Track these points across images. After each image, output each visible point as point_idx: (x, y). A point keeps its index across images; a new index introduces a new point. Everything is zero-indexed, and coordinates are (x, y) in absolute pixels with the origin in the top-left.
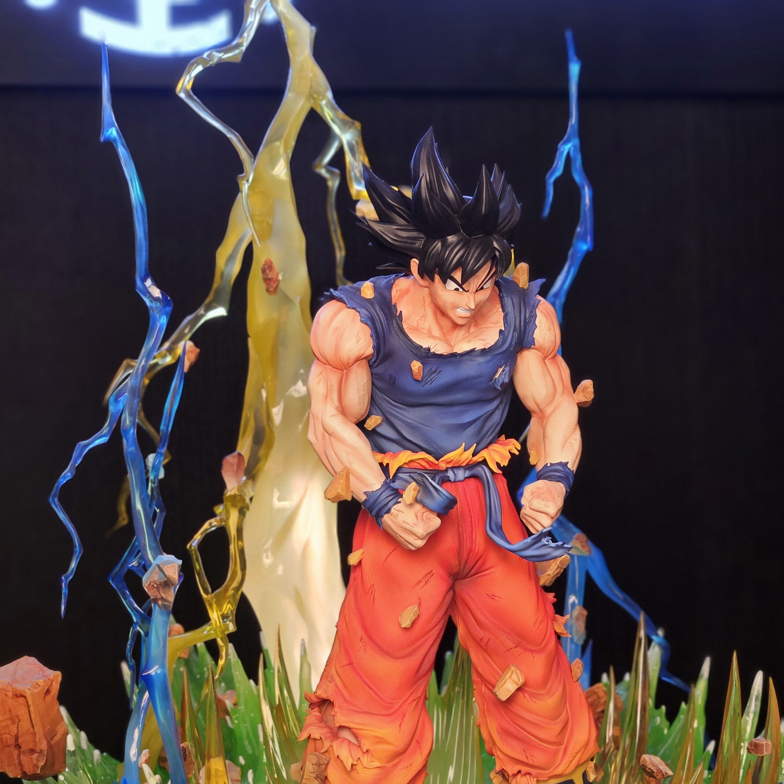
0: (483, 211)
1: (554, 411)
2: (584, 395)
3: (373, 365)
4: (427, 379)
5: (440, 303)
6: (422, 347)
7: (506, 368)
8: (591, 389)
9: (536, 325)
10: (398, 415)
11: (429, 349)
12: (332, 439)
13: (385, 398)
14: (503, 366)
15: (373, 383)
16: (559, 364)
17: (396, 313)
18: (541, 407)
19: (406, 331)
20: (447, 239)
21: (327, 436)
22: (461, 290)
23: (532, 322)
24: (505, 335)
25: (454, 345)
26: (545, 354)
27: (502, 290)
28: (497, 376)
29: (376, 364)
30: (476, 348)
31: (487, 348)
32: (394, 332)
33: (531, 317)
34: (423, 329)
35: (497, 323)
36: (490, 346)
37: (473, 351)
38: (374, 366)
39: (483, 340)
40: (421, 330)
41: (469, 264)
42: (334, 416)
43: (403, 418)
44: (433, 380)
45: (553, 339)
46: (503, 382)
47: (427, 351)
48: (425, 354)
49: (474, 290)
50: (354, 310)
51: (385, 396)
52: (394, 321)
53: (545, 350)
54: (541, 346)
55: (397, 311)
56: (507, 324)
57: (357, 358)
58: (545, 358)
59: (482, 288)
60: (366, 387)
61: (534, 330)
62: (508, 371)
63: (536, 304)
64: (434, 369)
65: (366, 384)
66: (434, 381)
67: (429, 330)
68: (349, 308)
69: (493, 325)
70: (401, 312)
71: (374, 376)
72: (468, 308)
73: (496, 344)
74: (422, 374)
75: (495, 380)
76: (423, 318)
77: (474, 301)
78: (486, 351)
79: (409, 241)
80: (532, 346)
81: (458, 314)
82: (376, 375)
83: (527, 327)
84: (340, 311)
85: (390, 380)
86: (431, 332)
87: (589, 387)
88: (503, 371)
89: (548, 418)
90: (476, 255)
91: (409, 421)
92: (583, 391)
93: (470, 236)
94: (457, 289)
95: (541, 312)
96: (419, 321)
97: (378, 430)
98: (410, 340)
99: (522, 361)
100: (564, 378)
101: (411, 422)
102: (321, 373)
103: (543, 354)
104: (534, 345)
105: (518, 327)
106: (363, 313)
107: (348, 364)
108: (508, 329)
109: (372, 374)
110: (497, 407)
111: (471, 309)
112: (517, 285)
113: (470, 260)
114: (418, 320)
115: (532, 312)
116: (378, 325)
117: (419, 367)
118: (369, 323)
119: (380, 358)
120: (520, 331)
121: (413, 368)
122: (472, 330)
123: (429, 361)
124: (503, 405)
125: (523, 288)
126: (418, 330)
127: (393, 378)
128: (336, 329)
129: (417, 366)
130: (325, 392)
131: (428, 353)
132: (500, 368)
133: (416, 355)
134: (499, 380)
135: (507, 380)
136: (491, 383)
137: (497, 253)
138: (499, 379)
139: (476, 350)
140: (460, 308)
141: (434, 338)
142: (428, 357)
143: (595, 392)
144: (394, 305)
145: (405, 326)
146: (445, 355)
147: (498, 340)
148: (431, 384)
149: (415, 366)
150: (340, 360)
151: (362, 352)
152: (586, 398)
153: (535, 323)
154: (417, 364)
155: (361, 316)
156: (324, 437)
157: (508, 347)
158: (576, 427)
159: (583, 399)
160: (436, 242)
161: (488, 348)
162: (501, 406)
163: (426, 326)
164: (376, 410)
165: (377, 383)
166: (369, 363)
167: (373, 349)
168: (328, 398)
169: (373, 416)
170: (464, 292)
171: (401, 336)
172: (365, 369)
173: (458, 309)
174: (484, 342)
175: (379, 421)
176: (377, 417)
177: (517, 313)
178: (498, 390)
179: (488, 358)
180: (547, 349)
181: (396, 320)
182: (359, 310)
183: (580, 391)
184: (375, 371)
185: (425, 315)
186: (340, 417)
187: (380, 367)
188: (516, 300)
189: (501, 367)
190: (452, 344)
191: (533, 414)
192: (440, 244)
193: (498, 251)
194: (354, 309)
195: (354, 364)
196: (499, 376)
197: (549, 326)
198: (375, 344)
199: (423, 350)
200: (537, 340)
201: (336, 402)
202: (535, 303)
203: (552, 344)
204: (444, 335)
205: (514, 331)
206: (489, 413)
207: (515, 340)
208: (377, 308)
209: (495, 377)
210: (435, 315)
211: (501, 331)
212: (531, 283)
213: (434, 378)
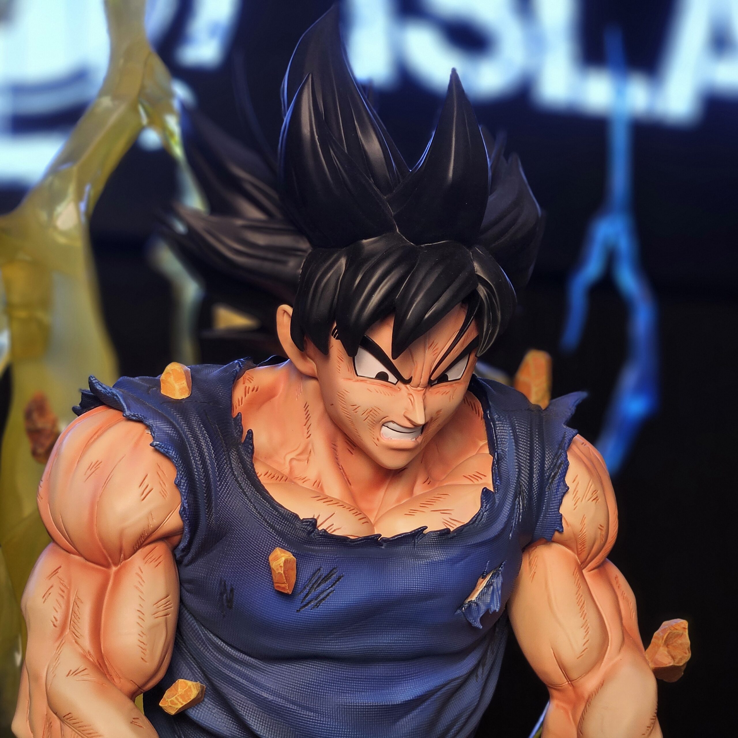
0: (451, 174)
1: (602, 684)
2: (669, 652)
3: (183, 557)
4: (307, 595)
5: (342, 412)
6: (296, 516)
7: (494, 580)
8: (686, 640)
9: (566, 485)
10: (241, 680)
11: (313, 523)
12: (68, 730)
13: (209, 640)
14: (488, 573)
15: (182, 602)
16: (614, 583)
17: (241, 436)
18: (574, 675)
19: (263, 480)
20: (362, 247)
21: (57, 723)
22: (392, 378)
23: (557, 477)
24: (494, 502)
25: (377, 522)
26: (584, 555)
27: (490, 403)
28: (474, 597)
29: (190, 556)
30: (426, 528)
31: (452, 530)
32: (230, 479)
33: (554, 466)
34: (304, 480)
35: (477, 476)
36: (459, 525)
37: (419, 533)
38: (186, 560)
39: (443, 512)
40: (300, 483)
41: (411, 304)
42: (76, 673)
43: (251, 687)
44: (322, 596)
45: (602, 520)
46: (487, 612)
47: (309, 528)
48: (304, 535)
49: (424, 380)
50: (139, 427)
51: (211, 636)
52: (234, 455)
53: (583, 544)
54: (575, 535)
55: (242, 432)
56: (500, 479)
57: (141, 536)
58: (581, 566)
59: (443, 378)
60: (161, 608)
61: (563, 497)
62: (500, 585)
63: (567, 440)
64: (324, 572)
65: (164, 601)
66: (323, 599)
67: (318, 484)
68: (129, 419)
69: (468, 482)
70: (250, 432)
71: (186, 585)
72: (409, 425)
73: (473, 521)
74: (293, 580)
75: (470, 606)
76: (304, 457)
77: (425, 409)
78: (450, 536)
79: (270, 255)
80: (557, 534)
81: (384, 441)
82: (190, 581)
83: (547, 490)
84: (110, 427)
85: (222, 594)
86: (322, 489)
87: (680, 636)
88: (488, 586)
89: (588, 701)
90: (429, 284)
91: (265, 695)
92: (667, 643)
93: (418, 242)
94: (382, 376)
95: (579, 459)
96: (294, 463)
97: (194, 714)
98: (270, 500)
99: (531, 570)
100: (623, 612)
101: (271, 698)
102: (56, 571)
103: (578, 555)
104: (561, 532)
105: (525, 488)
106: (160, 429)
107: (121, 550)
108: (501, 491)
109: (181, 582)
110: (473, 672)
111: (416, 426)
112: (525, 398)
113: (416, 295)
114: (292, 460)
115: (557, 456)
116: (196, 463)
117: (286, 562)
118: (172, 453)
119: (197, 542)
120: (530, 498)
121: (274, 565)
122: (419, 489)
123: (313, 550)
124: (487, 667)
125: (539, 407)
126: (291, 481)
127: (229, 588)
128: (96, 466)
129: (283, 559)
130: (59, 616)
131: (310, 533)
132: (481, 580)
133: (280, 534)
134: (477, 605)
135: (496, 607)
136: (459, 611)
137: (482, 291)
138: (480, 603)
139: (425, 532)
140: (391, 425)
141: (328, 500)
142: (310, 542)
143: (693, 647)
144: (235, 419)
145: (260, 470)
146: (353, 541)
147: (478, 514)
148: (317, 606)
149: (277, 558)
150: (101, 539)
151: (154, 522)
152: (673, 658)
153: (564, 481)
154: (283, 554)
155: (154, 437)
156: (49, 725)
157: (503, 530)
158: (654, 724)
159: (667, 661)
160: (335, 256)
161: (455, 531)
162: (480, 670)
163: (312, 474)
164: (191, 669)
165: (191, 600)
166: (174, 555)
167: (182, 517)
168: (67, 631)
169: (180, 680)
170: (400, 384)
171: (249, 490)
172: (161, 567)
173: (384, 429)
174: (447, 517)
175: (194, 693)
176: (190, 683)
177: (524, 456)
178: (476, 629)
179: (454, 552)
180: (588, 545)
181: (238, 451)
182: (150, 422)
183: (661, 642)
184: (190, 572)
185: (310, 447)
186: (92, 676)
187: (200, 562)
188: (522, 431)
189: (484, 578)
190: (372, 520)
191: (554, 693)
192: (343, 261)
193: (485, 284)
194: (140, 421)
195: (134, 552)
196: (479, 598)
197: (595, 491)
198: (186, 505)
199: (298, 525)
200: (566, 522)
201: (86, 643)
202: (564, 437)
203: (599, 531)
204: (353, 497)
205: (515, 497)
206: (454, 684)
207: (518, 517)
208: (195, 421)
209: (469, 600)
210: (333, 448)
211: (486, 493)
212: (554, 400)
213: (325, 593)
